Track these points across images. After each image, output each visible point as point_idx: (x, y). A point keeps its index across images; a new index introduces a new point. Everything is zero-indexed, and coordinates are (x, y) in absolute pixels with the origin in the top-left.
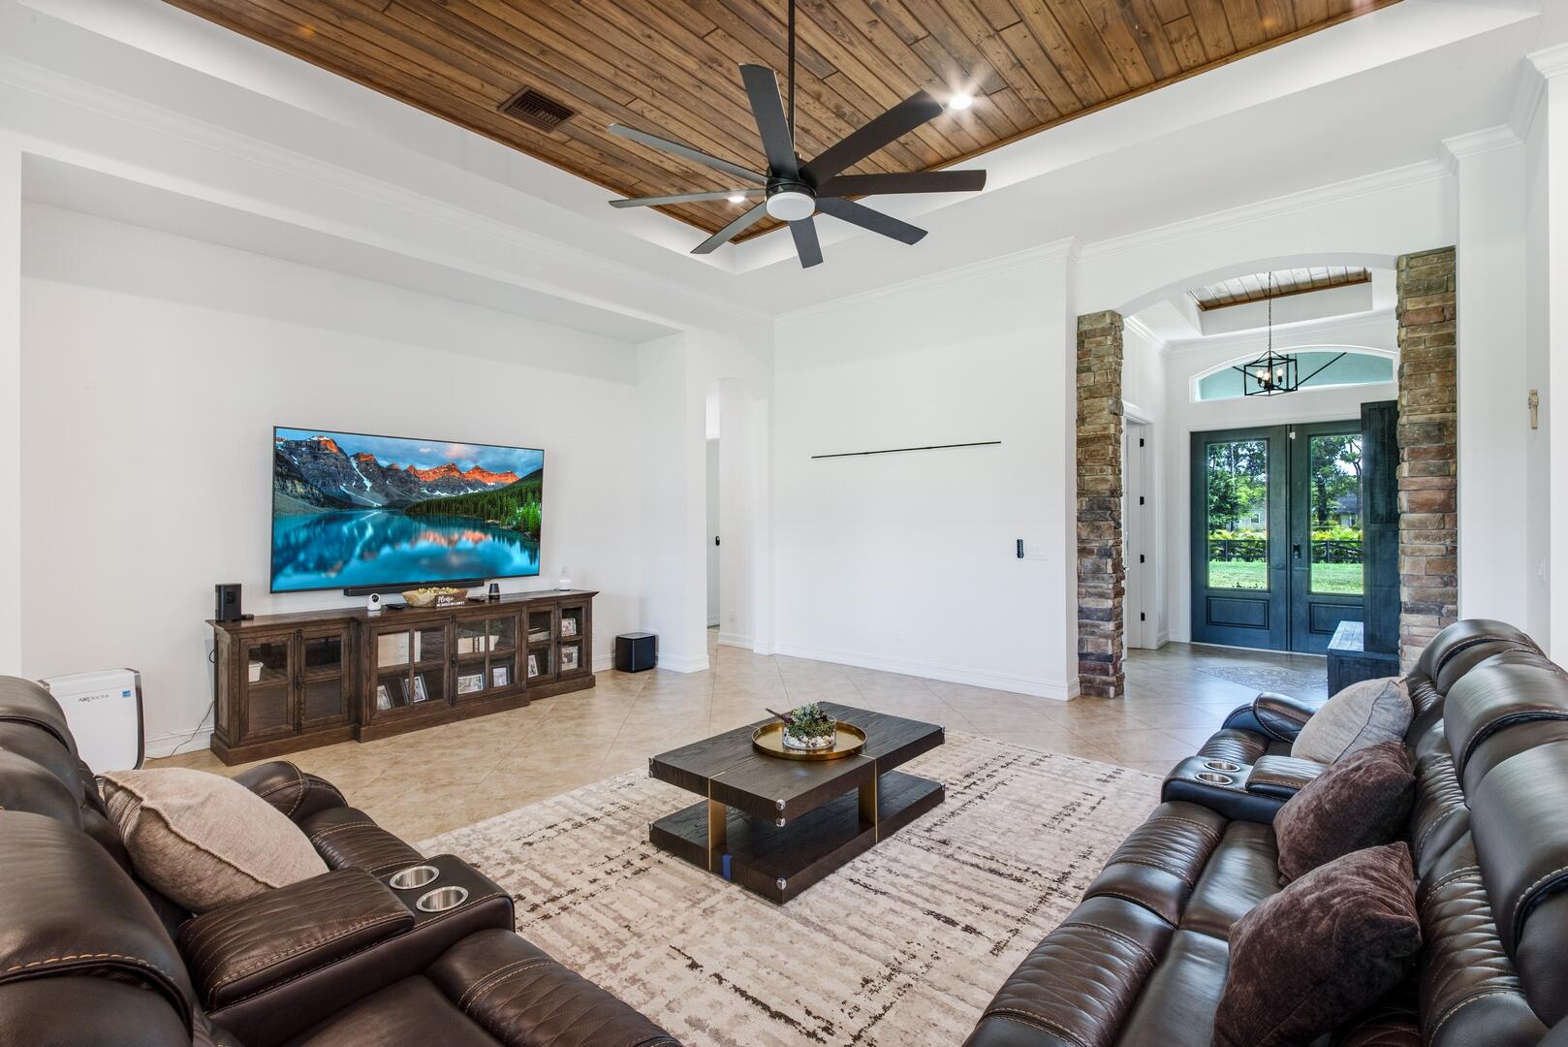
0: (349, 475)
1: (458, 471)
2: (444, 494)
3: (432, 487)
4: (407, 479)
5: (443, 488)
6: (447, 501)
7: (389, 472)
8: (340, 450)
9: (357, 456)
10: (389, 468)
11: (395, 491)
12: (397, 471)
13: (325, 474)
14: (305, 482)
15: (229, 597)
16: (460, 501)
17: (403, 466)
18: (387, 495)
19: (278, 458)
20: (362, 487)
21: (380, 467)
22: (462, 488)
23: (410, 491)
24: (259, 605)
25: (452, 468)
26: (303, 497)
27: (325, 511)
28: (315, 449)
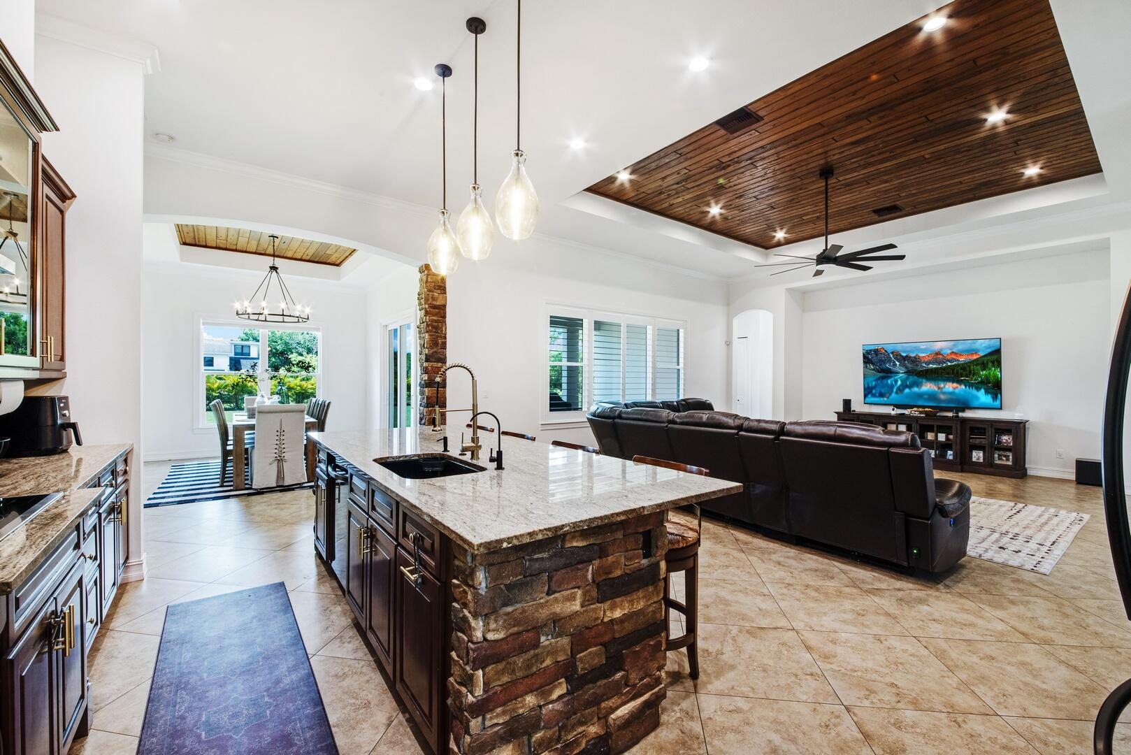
0: (890, 360)
1: (942, 355)
2: (935, 366)
3: (928, 363)
4: (915, 360)
5: (934, 364)
6: (936, 369)
7: (907, 358)
8: (886, 351)
9: (892, 353)
10: (907, 356)
11: (909, 366)
12: (910, 357)
13: (881, 361)
14: (873, 364)
15: (847, 403)
16: (944, 369)
17: (913, 355)
18: (906, 368)
19: (865, 357)
20: (895, 365)
21: (902, 356)
22: (945, 363)
23: (917, 365)
24: (859, 407)
25: (938, 353)
26: (874, 370)
27: (881, 374)
28: (876, 352)
